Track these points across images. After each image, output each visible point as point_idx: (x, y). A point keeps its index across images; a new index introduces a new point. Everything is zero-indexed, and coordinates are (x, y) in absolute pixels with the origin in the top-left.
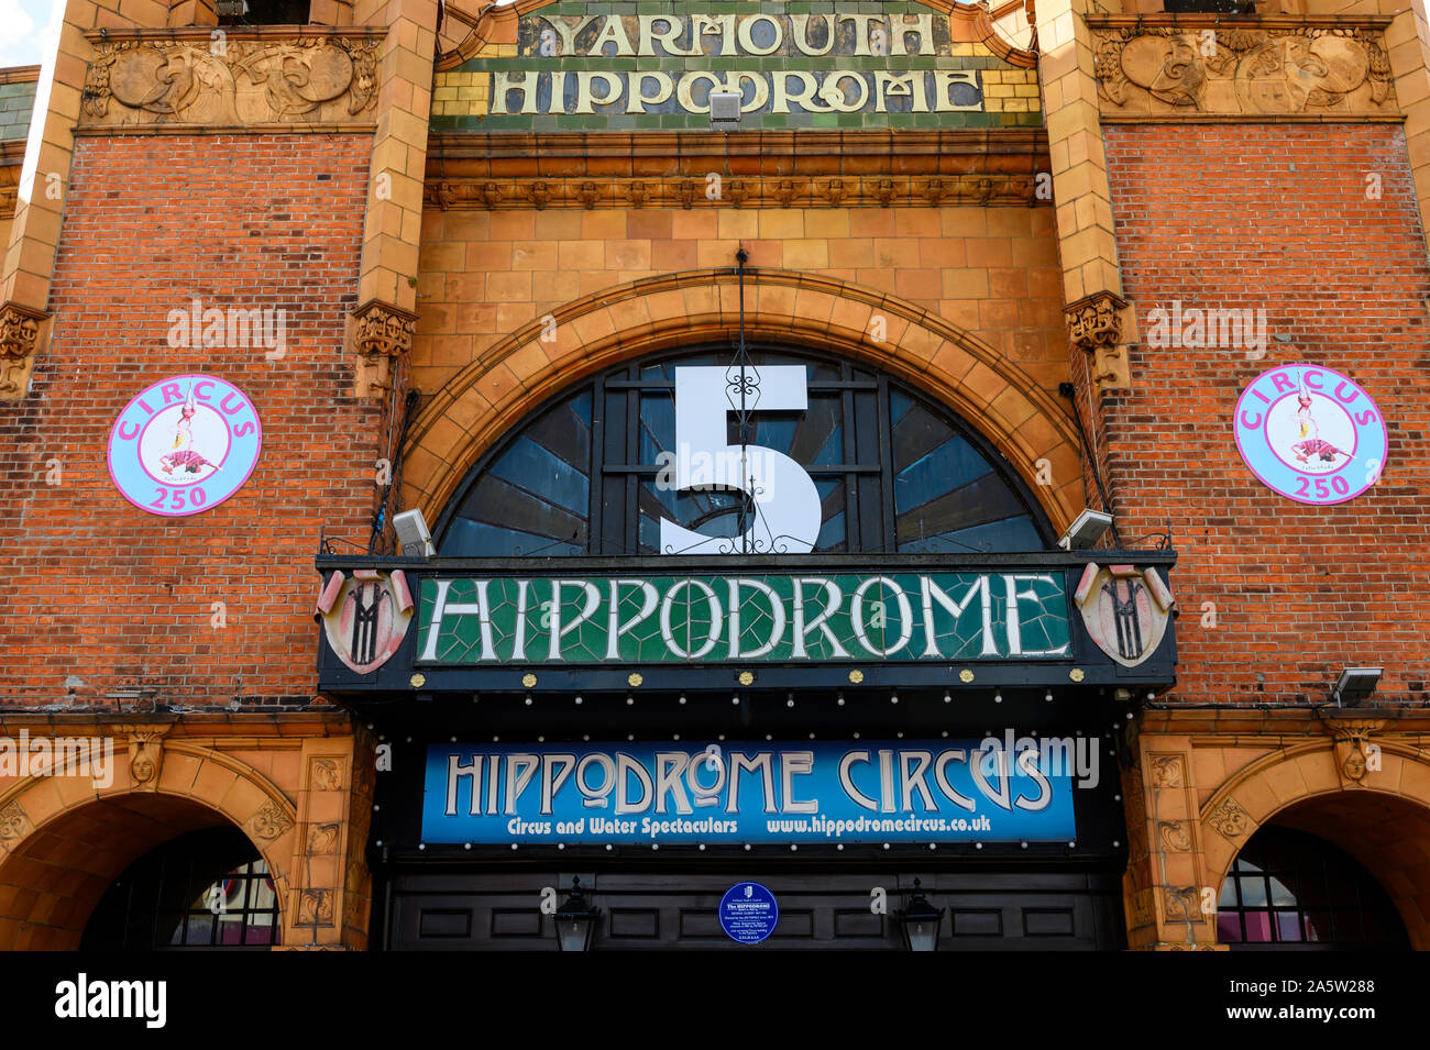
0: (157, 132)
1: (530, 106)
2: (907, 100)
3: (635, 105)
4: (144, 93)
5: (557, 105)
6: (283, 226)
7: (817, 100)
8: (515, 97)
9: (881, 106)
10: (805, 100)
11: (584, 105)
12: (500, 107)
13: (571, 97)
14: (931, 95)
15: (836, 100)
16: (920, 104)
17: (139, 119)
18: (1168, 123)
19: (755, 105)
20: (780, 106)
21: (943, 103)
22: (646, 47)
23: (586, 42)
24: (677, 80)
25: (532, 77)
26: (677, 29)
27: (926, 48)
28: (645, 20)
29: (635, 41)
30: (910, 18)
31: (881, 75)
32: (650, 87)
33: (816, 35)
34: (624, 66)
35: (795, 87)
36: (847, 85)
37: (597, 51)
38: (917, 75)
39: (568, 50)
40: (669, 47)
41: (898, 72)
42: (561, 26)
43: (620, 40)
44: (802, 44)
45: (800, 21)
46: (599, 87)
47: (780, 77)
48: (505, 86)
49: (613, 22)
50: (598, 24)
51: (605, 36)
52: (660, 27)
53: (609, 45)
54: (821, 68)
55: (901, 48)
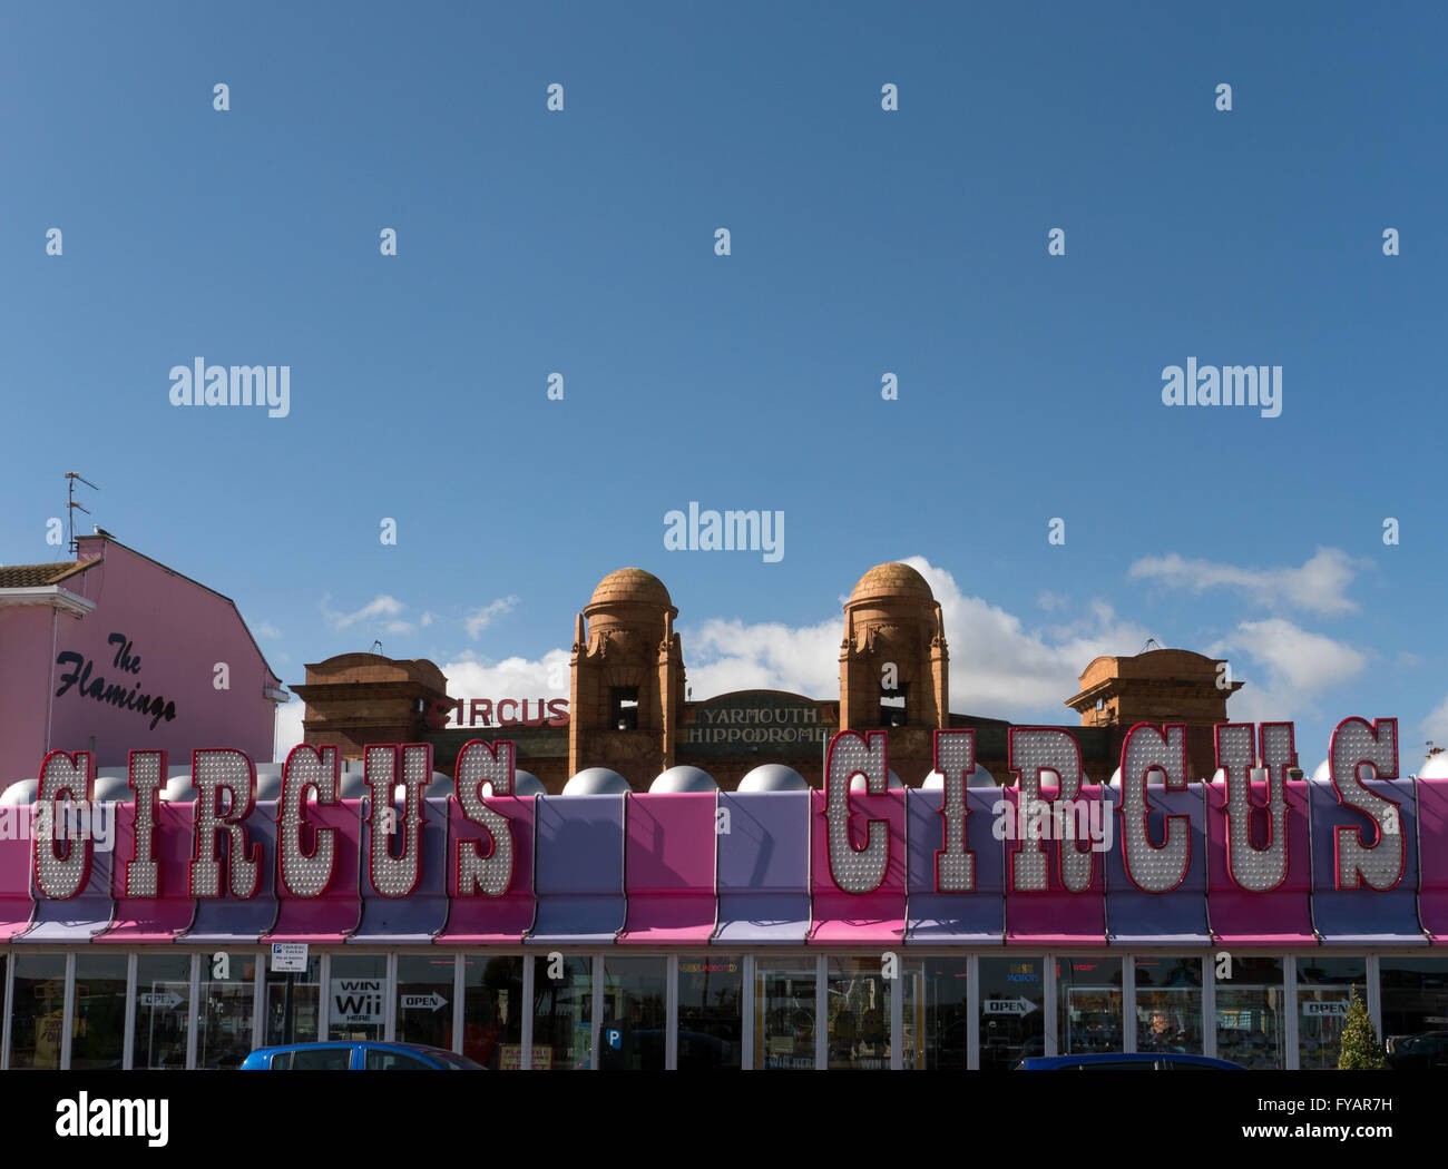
1: (700, 740)
2: (807, 738)
3: (730, 740)
4: (600, 750)
5: (708, 740)
7: (782, 738)
8: (696, 737)
9: (800, 740)
10: (778, 738)
11: (716, 740)
12: (692, 740)
13: (712, 737)
14: (815, 737)
15: (787, 739)
16: (811, 739)
19: (764, 740)
20: (771, 741)
22: (733, 721)
23: (715, 718)
24: (741, 731)
25: (701, 730)
26: (742, 715)
27: (814, 720)
28: (733, 712)
29: (730, 718)
30: (810, 710)
31: (801, 729)
32: (734, 734)
33: (782, 716)
34: (727, 727)
35: (776, 733)
36: (791, 733)
37: (719, 721)
38: (811, 730)
39: (711, 721)
40: (739, 720)
41: (805, 728)
42: (708, 714)
43: (726, 717)
44: (779, 720)
45: (778, 711)
46: (720, 734)
47: (771, 730)
48: (692, 733)
49: (724, 712)
50: (719, 713)
51: (721, 717)
52: (737, 714)
53: (723, 720)
54: (783, 728)
55: (806, 720)
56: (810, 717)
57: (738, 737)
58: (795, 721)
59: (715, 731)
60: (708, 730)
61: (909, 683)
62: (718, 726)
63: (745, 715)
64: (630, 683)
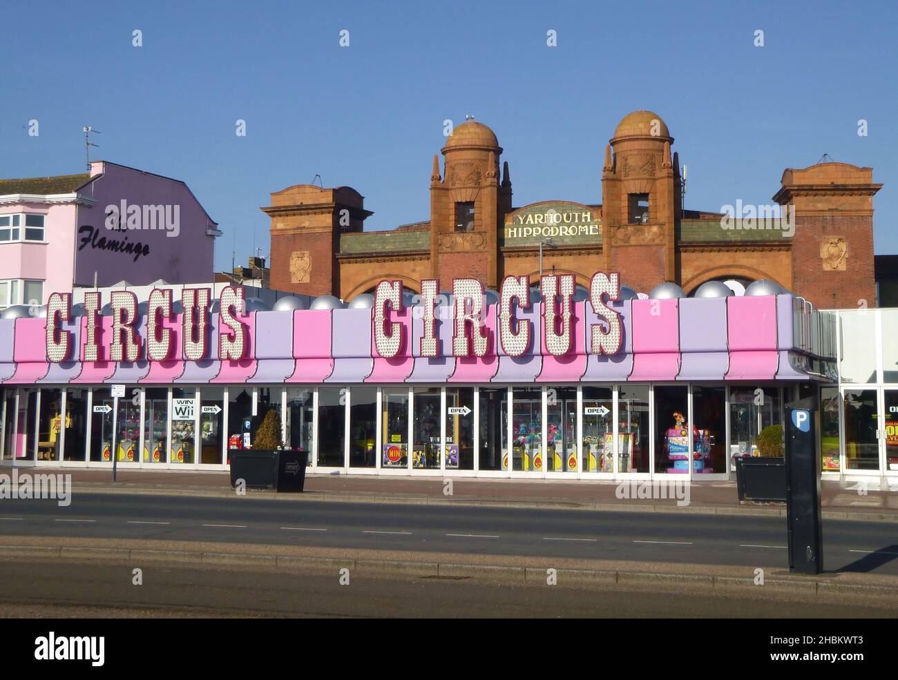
0: (451, 253)
1: (515, 236)
2: (584, 232)
3: (534, 235)
4: (449, 245)
5: (520, 236)
6: (474, 270)
7: (568, 233)
8: (512, 234)
10: (565, 233)
11: (525, 236)
12: (510, 236)
13: (523, 234)
14: (589, 231)
15: (571, 233)
16: (587, 233)
17: (449, 250)
18: (624, 246)
19: (556, 234)
20: (561, 235)
21: (591, 233)
22: (536, 222)
23: (525, 221)
24: (542, 228)
25: (515, 229)
26: (542, 218)
27: (589, 220)
28: (536, 216)
29: (534, 221)
30: (586, 213)
31: (580, 227)
32: (537, 231)
33: (568, 218)
34: (532, 226)
35: (564, 230)
36: (573, 229)
37: (527, 223)
38: (586, 227)
39: (522, 223)
40: (541, 222)
41: (583, 226)
42: (520, 218)
43: (531, 220)
44: (565, 220)
45: (565, 216)
46: (528, 231)
47: (561, 228)
48: (510, 231)
49: (530, 216)
50: (527, 217)
51: (528, 220)
52: (539, 217)
53: (529, 222)
54: (569, 226)
55: (583, 220)
56: (586, 218)
57: (539, 233)
58: (577, 221)
59: (525, 229)
60: (520, 229)
61: (648, 194)
62: (528, 226)
63: (544, 218)
64: (468, 200)
